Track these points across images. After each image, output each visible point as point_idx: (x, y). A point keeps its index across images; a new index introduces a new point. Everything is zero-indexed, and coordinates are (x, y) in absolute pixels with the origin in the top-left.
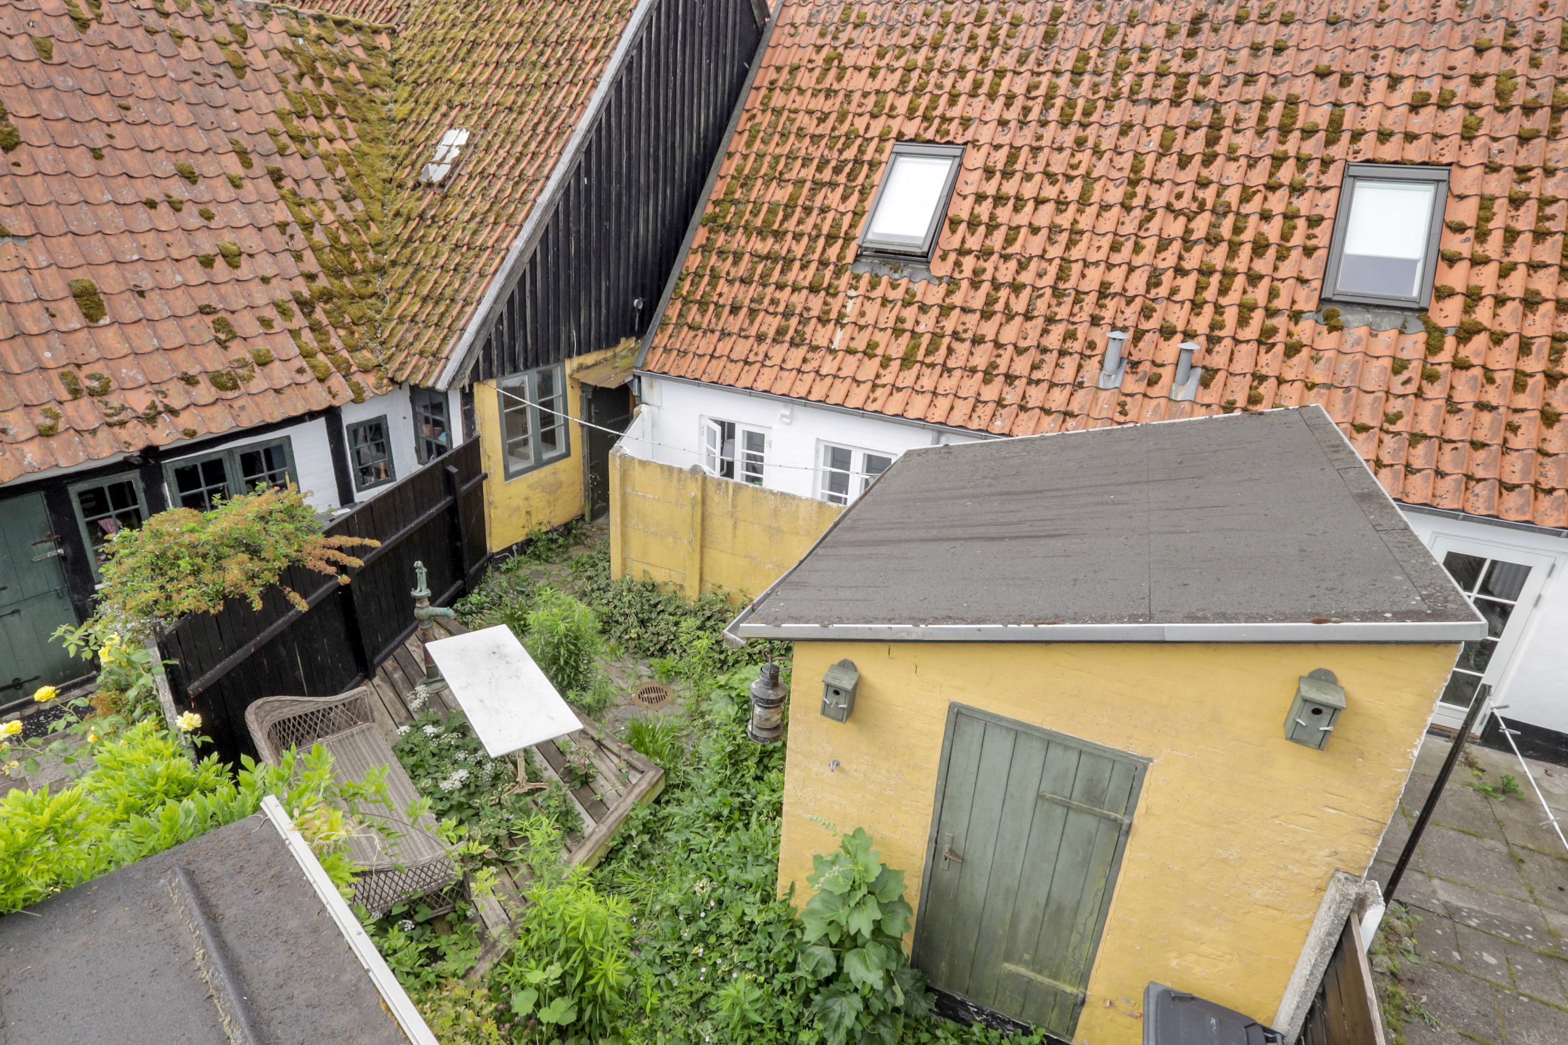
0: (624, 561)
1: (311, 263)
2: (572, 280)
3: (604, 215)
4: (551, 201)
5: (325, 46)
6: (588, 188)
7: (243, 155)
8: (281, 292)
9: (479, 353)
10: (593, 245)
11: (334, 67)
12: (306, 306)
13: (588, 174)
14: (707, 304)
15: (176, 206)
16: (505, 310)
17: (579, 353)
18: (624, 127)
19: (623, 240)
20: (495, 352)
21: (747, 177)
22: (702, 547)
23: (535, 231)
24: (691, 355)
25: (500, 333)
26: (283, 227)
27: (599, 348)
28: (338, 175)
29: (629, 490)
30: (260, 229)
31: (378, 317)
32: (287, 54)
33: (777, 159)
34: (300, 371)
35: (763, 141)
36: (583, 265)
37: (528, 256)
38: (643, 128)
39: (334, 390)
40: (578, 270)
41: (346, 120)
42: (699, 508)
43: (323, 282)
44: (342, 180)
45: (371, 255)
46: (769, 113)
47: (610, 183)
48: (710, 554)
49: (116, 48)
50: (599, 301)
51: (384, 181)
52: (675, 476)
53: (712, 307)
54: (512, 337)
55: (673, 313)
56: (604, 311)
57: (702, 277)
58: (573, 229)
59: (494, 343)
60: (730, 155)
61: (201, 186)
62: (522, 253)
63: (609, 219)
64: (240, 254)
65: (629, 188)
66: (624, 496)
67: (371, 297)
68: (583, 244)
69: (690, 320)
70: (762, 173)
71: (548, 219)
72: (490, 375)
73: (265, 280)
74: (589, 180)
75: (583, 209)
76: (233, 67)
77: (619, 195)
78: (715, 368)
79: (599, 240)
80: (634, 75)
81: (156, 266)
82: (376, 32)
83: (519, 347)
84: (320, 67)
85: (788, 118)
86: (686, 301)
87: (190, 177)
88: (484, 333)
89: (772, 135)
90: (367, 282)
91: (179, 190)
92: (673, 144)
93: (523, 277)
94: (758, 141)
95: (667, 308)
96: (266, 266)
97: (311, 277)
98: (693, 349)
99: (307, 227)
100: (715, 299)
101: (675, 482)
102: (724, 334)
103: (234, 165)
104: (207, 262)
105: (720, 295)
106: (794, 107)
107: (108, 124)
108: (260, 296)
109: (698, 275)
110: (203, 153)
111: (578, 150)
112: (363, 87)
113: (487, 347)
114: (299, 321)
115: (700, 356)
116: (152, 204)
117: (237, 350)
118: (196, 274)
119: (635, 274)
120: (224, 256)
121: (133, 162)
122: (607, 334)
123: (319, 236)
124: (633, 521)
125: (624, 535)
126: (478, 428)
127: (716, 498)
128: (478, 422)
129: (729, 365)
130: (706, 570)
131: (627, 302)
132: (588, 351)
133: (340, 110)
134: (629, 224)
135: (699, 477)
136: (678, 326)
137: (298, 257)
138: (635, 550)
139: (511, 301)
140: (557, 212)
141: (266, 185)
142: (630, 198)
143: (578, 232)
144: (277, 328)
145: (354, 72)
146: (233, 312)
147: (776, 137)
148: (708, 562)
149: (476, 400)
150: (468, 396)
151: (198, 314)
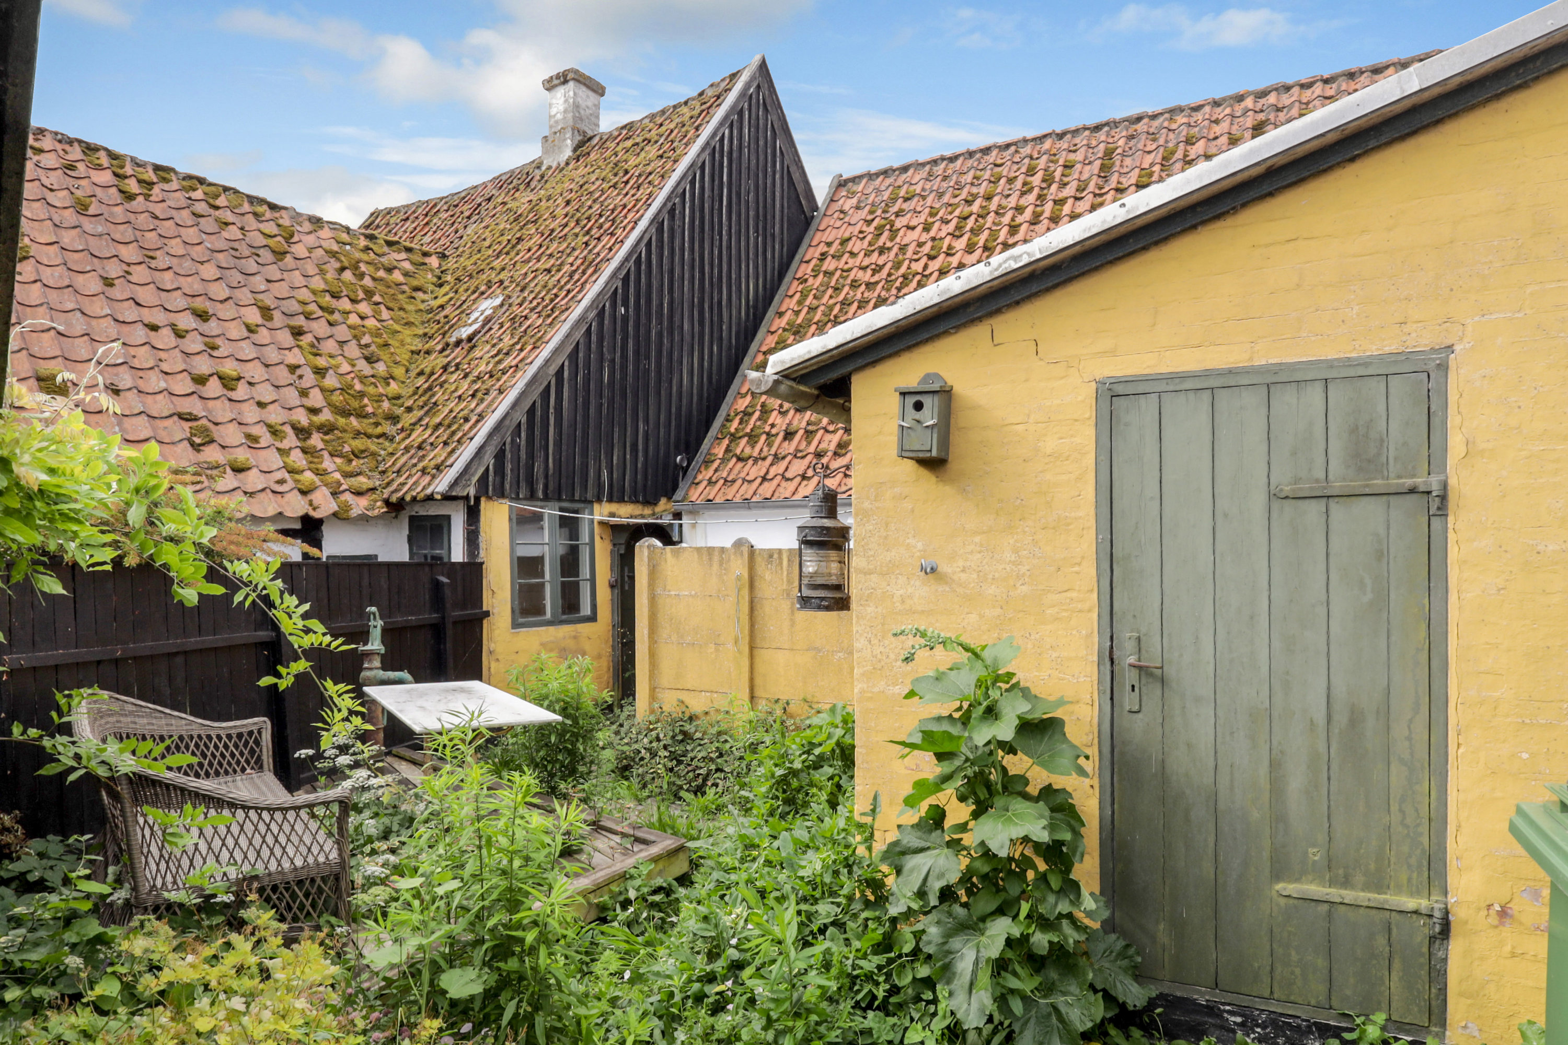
0: (653, 690)
1: (316, 399)
2: (605, 411)
3: (642, 350)
4: (583, 318)
5: (372, 254)
6: (625, 318)
7: (266, 312)
8: (275, 415)
9: (489, 459)
10: (630, 379)
11: (378, 269)
12: (302, 432)
13: (626, 304)
14: (758, 436)
15: (180, 334)
16: (524, 420)
17: (610, 500)
18: (666, 268)
19: (665, 385)
20: (509, 467)
21: (800, 326)
22: (752, 648)
23: (563, 343)
24: (739, 482)
25: (516, 447)
26: (293, 368)
27: (634, 501)
28: (363, 342)
29: (659, 591)
30: (267, 366)
31: (382, 452)
32: (333, 254)
33: (831, 308)
34: (281, 482)
35: (815, 297)
36: (617, 398)
37: (553, 369)
38: (686, 276)
39: (315, 503)
40: (611, 401)
41: (382, 307)
42: (745, 592)
43: (326, 416)
44: (367, 346)
45: (386, 405)
46: (821, 276)
47: (649, 320)
48: (763, 655)
49: (156, 218)
50: (635, 446)
51: (412, 352)
52: (716, 558)
53: (764, 437)
54: (531, 456)
55: (720, 451)
56: (641, 459)
57: (751, 414)
58: (607, 356)
59: (508, 455)
60: (780, 314)
61: (213, 323)
62: (547, 362)
63: (648, 357)
64: (239, 379)
65: (671, 333)
66: (653, 599)
67: (378, 437)
68: (618, 376)
69: (738, 451)
70: (815, 320)
71: (579, 335)
72: (501, 494)
73: (261, 405)
74: (627, 310)
75: (619, 337)
76: (273, 252)
77: (660, 335)
78: (767, 489)
79: (636, 378)
80: (677, 222)
81: (141, 373)
82: (426, 254)
83: (538, 467)
84: (363, 267)
85: (841, 277)
86: (734, 438)
87: (203, 316)
88: (496, 440)
89: (824, 292)
90: (377, 424)
91: (186, 321)
92: (720, 302)
93: (547, 389)
94: (811, 297)
95: (712, 446)
96: (266, 393)
97: (314, 411)
98: (743, 475)
99: (320, 372)
100: (767, 429)
101: (716, 566)
102: (777, 458)
103: (253, 316)
104: (201, 380)
105: (773, 426)
106: (846, 267)
107: (129, 264)
108: (251, 414)
109: (747, 414)
110: (221, 302)
111: (615, 274)
112: (405, 288)
113: (500, 456)
114: (291, 440)
115: (750, 482)
116: (154, 328)
117: (212, 454)
118: (183, 385)
119: (678, 426)
120: (220, 378)
121: (146, 295)
122: (645, 486)
123: (331, 381)
124: (665, 632)
125: (652, 655)
126: (482, 553)
127: (768, 576)
128: (482, 545)
129: (784, 484)
130: (758, 681)
131: (667, 455)
132: (621, 500)
133: (377, 298)
134: (671, 371)
135: (745, 550)
136: (724, 460)
137: (304, 393)
138: (666, 679)
139: (531, 412)
140: (589, 330)
141: (285, 338)
142: (672, 342)
143: (613, 361)
144: (263, 443)
145: (397, 276)
146: (216, 424)
147: (830, 291)
148: (760, 668)
149: (482, 519)
150: (473, 514)
151: (176, 418)
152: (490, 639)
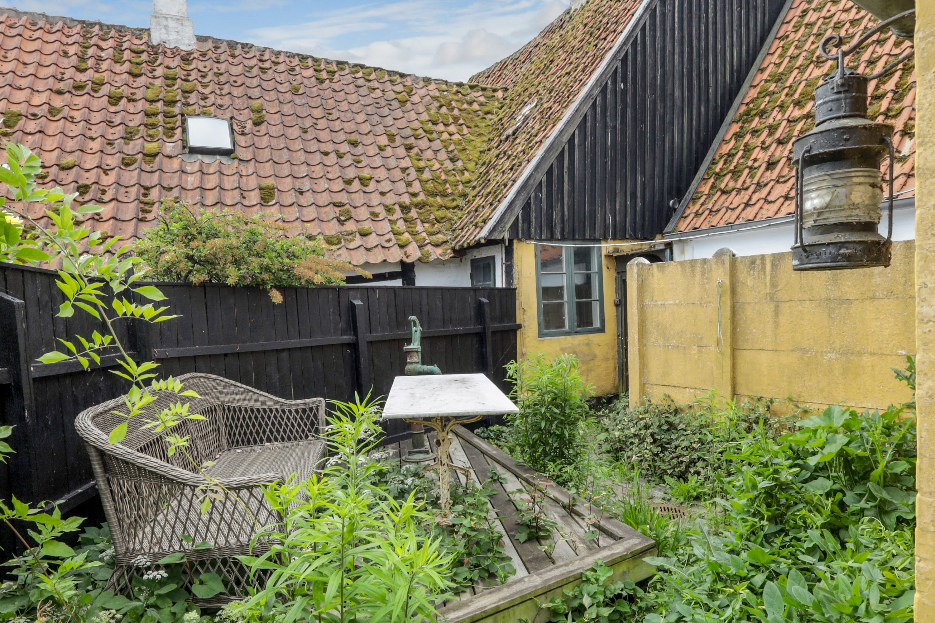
0: (643, 386)
1: (416, 187)
2: (608, 167)
3: (639, 117)
4: (588, 95)
5: (460, 95)
6: (624, 92)
7: (391, 138)
8: (390, 200)
9: (518, 211)
10: (629, 141)
11: (463, 104)
12: (405, 209)
13: (624, 80)
14: (741, 171)
15: (340, 156)
16: (544, 179)
17: (614, 238)
18: (658, 46)
19: (658, 143)
20: (533, 215)
21: (782, 74)
22: (734, 350)
23: (573, 117)
24: (724, 210)
25: (538, 200)
26: (404, 170)
27: (635, 238)
28: (450, 149)
29: (647, 302)
30: (389, 170)
31: (455, 218)
32: (435, 98)
33: (813, 52)
34: (389, 241)
35: (797, 47)
36: (619, 157)
37: (566, 138)
38: (677, 51)
39: (408, 253)
40: (614, 161)
41: (464, 126)
42: (727, 298)
43: (422, 197)
44: (452, 151)
45: (461, 187)
46: (803, 28)
47: (645, 91)
48: (745, 357)
49: (335, 91)
50: (634, 195)
51: (481, 152)
52: (698, 269)
53: (747, 171)
54: (550, 207)
55: (706, 189)
56: (639, 204)
57: (734, 155)
58: (610, 123)
59: (533, 207)
60: (762, 70)
61: (360, 147)
62: (561, 132)
63: (644, 122)
64: (371, 179)
65: (664, 101)
66: (642, 310)
67: (454, 208)
68: (619, 139)
69: (722, 186)
70: (798, 65)
71: (586, 108)
72: (529, 237)
73: (383, 194)
74: (626, 85)
75: (619, 108)
76: (400, 101)
77: (654, 102)
78: (750, 213)
79: (634, 139)
80: (668, 7)
81: (316, 181)
82: (495, 91)
83: (556, 216)
84: (454, 104)
85: (823, 24)
86: (719, 176)
87: (354, 144)
88: (523, 196)
89: (806, 41)
90: (454, 200)
91: (344, 148)
92: (706, 70)
93: (562, 154)
94: (792, 48)
95: (699, 185)
96: (386, 186)
97: (414, 195)
98: (726, 204)
99: (420, 170)
100: (750, 163)
101: (698, 277)
102: (759, 186)
103: (383, 140)
104: (349, 182)
105: (755, 160)
106: (829, 14)
107: (317, 119)
108: (376, 199)
109: (731, 155)
110: (366, 134)
111: (614, 57)
112: (480, 113)
113: (526, 208)
114: (398, 214)
115: (733, 209)
116: (326, 154)
117: (350, 226)
118: (338, 185)
119: (671, 177)
120: (360, 179)
121: (324, 136)
122: (643, 226)
123: (426, 175)
124: (653, 337)
125: (642, 356)
126: (515, 282)
127: (750, 282)
128: (515, 276)
129: (766, 206)
130: (740, 380)
131: (661, 200)
132: (623, 238)
133: (461, 121)
134: (663, 130)
135: (727, 259)
136: (709, 196)
137: (409, 184)
138: (654, 375)
139: (550, 172)
140: (594, 104)
141: (401, 152)
142: (664, 107)
143: (615, 127)
144: (381, 217)
145: (475, 106)
146: (355, 208)
147: (812, 38)
148: (742, 367)
149: (515, 256)
150: (509, 252)
151: (331, 205)
152: (522, 345)
